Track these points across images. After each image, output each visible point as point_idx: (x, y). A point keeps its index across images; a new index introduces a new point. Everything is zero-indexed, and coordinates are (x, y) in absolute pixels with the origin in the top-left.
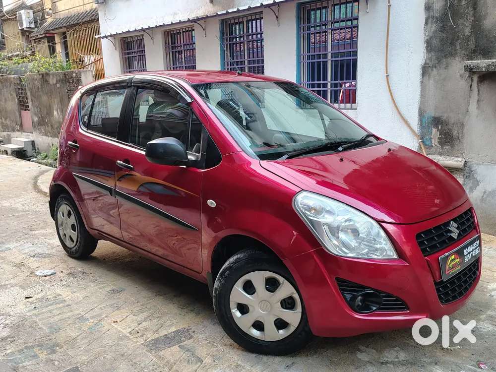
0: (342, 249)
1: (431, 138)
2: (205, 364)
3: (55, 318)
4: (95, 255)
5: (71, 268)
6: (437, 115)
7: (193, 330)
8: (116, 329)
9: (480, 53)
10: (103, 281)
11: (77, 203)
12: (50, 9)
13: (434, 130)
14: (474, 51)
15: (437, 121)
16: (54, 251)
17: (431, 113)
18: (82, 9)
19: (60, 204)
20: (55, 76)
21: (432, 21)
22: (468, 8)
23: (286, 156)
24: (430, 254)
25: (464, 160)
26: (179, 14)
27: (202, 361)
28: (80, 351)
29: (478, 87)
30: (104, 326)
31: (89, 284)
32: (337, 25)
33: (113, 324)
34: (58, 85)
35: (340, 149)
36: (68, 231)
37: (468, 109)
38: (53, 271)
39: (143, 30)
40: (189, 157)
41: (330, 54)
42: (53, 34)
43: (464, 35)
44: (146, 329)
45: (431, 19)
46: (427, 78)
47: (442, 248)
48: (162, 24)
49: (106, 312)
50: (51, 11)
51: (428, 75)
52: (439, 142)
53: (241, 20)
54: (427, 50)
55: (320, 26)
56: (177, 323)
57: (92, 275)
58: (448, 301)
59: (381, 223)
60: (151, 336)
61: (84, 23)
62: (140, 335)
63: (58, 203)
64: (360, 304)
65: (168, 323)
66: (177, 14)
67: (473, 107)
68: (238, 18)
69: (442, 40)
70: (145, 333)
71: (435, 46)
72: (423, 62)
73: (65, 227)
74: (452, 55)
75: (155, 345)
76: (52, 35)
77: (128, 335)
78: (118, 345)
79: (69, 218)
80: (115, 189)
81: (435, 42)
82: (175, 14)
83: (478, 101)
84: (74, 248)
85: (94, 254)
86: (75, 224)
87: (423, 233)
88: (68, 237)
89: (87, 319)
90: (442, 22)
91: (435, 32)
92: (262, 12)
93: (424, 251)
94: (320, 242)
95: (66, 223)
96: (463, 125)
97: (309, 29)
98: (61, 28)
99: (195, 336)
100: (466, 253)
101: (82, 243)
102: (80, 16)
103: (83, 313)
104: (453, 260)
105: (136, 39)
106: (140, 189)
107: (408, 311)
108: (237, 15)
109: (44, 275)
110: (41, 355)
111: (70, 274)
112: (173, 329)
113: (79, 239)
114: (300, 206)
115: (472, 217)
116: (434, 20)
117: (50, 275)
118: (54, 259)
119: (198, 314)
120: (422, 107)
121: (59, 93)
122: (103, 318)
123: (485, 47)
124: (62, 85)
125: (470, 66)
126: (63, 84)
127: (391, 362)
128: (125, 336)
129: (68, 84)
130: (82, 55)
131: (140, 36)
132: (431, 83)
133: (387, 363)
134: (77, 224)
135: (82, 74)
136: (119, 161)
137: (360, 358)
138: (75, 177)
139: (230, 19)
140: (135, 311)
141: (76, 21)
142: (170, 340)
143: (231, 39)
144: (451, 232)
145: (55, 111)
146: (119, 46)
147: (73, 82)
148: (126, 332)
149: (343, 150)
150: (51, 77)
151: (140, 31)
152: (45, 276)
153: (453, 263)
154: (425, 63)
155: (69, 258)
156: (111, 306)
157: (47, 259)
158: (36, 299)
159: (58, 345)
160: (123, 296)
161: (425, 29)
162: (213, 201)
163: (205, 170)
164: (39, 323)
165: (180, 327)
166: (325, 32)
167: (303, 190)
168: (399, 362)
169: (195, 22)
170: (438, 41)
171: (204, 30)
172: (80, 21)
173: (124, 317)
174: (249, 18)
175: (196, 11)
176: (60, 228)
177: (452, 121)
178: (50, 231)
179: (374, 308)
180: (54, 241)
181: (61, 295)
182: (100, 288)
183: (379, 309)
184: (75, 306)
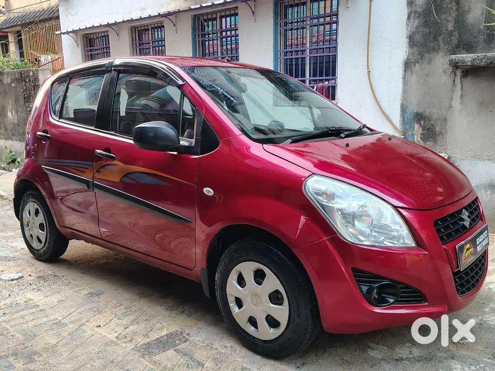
0: (357, 237)
1: (413, 135)
2: (206, 368)
3: (29, 324)
4: (65, 258)
5: (40, 271)
6: (420, 110)
7: (187, 332)
8: (101, 334)
9: (463, 48)
10: (77, 284)
11: (47, 200)
12: (3, 7)
13: (417, 126)
14: (458, 46)
15: (419, 117)
16: (18, 253)
17: (413, 108)
18: (38, 7)
19: (26, 202)
20: (10, 75)
21: (414, 16)
22: (451, 3)
23: (289, 141)
24: (447, 243)
25: (447, 156)
26: (147, 9)
27: (203, 366)
28: (63, 359)
29: (461, 83)
30: (86, 332)
31: (62, 288)
32: (315, 21)
33: (96, 329)
34: (13, 85)
35: (342, 135)
36: (35, 231)
37: (451, 104)
38: (20, 275)
39: (108, 25)
40: (182, 143)
41: (309, 50)
42: (7, 32)
43: (447, 30)
44: (134, 333)
45: (413, 14)
46: (410, 73)
47: (457, 236)
48: (130, 19)
49: (86, 316)
50: (4, 9)
51: (409, 71)
52: (421, 138)
53: (214, 16)
54: (409, 45)
55: (297, 22)
56: (168, 325)
57: (65, 278)
58: (463, 292)
59: (399, 209)
60: (141, 340)
61: (41, 21)
62: (128, 339)
63: (24, 201)
64: (376, 297)
65: (158, 326)
66: (145, 9)
67: (456, 103)
68: (212, 13)
69: (424, 35)
70: (135, 338)
71: (417, 41)
72: (406, 57)
73: (32, 227)
74: (435, 50)
75: (148, 350)
76: (5, 34)
77: (115, 340)
78: (106, 351)
79: (37, 217)
80: (93, 182)
81: (417, 37)
82: (143, 9)
83: (461, 96)
84: (42, 250)
85: (64, 256)
86: (44, 222)
87: (439, 220)
88: (35, 238)
89: (66, 325)
90: (425, 17)
91: (417, 27)
92: (237, 7)
93: (442, 238)
94: (335, 230)
95: (33, 223)
96: (446, 120)
97: (286, 24)
98: (16, 26)
99: (191, 339)
100: (478, 243)
101: (52, 243)
102: (37, 13)
103: (60, 318)
104: (468, 249)
105: (100, 35)
106: (123, 179)
107: (427, 304)
108: (210, 10)
109: (10, 278)
110: (17, 365)
111: (39, 277)
112: (165, 332)
113: (48, 239)
114: (311, 190)
115: (478, 206)
116: (417, 15)
117: (17, 279)
118: (20, 262)
119: (189, 315)
120: (404, 103)
121: (14, 93)
122: (84, 323)
123: (468, 42)
124: (18, 85)
125: (455, 60)
126: (19, 83)
127: (407, 358)
128: (112, 342)
129: (24, 83)
130: (38, 55)
131: (104, 32)
132: (413, 79)
133: (402, 359)
134: (46, 223)
135: (40, 73)
136: (98, 151)
137: (372, 355)
138: (45, 170)
139: (203, 15)
140: (119, 313)
141: (32, 19)
142: (163, 344)
143: (203, 36)
144: (462, 220)
145: (9, 112)
146: (81, 43)
147: (30, 81)
148: (113, 336)
149: (345, 137)
150: (5, 76)
151: (105, 26)
152: (12, 280)
153: (468, 252)
154: (408, 59)
155: (36, 261)
156: (90, 309)
157: (11, 263)
158: (4, 305)
159: (36, 353)
160: (103, 298)
161: (407, 24)
162: (210, 189)
163: (200, 156)
164: (11, 330)
165: (173, 329)
166: (303, 28)
167: (313, 174)
168: (414, 358)
169: (165, 17)
170: (420, 36)
171: (175, 26)
172: (36, 19)
173: (108, 321)
174: (223, 14)
175: (166, 6)
176: (26, 229)
177: (435, 116)
178: (12, 234)
179: (392, 301)
180: (17, 244)
181: (32, 300)
182: (75, 291)
183: (396, 302)
184: (51, 311)
